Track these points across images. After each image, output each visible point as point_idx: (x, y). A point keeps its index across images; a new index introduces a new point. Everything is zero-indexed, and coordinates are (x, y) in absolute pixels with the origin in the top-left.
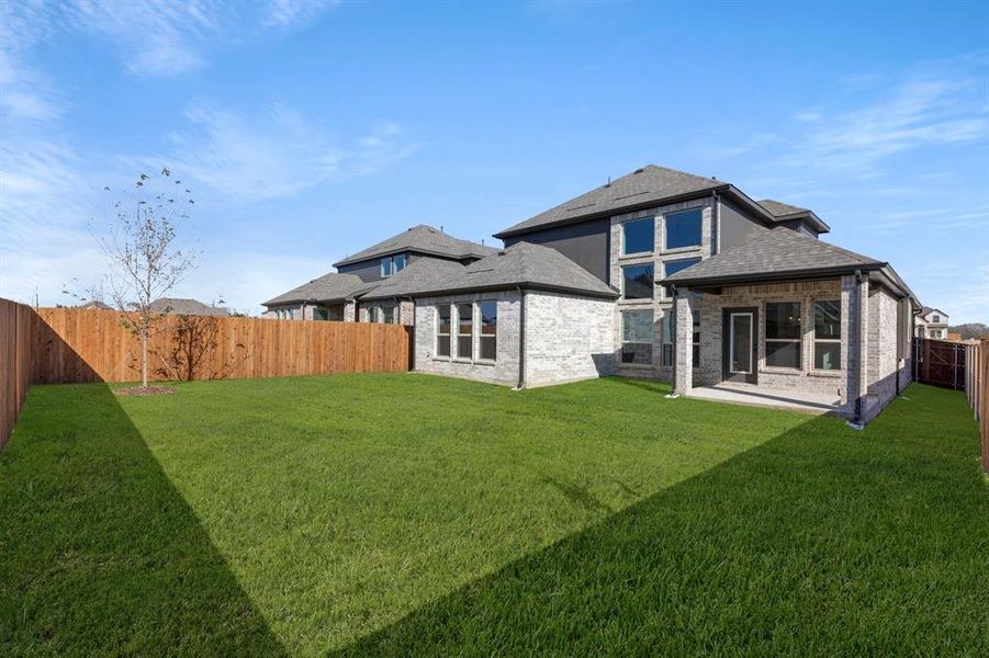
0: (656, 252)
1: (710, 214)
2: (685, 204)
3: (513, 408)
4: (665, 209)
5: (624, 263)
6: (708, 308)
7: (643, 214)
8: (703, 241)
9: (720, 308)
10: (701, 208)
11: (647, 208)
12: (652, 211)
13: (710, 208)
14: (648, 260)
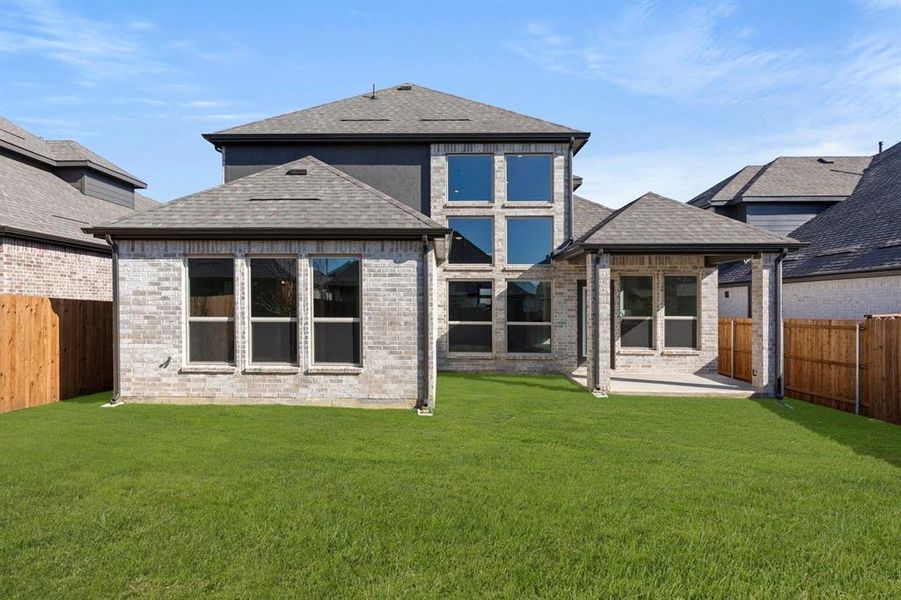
0: (498, 203)
1: (563, 164)
2: (533, 146)
3: (527, 437)
4: (507, 148)
5: (450, 212)
6: (562, 280)
7: (479, 148)
8: (556, 197)
9: (575, 281)
10: (552, 155)
11: (484, 142)
12: (491, 148)
13: (562, 158)
14: (487, 212)
